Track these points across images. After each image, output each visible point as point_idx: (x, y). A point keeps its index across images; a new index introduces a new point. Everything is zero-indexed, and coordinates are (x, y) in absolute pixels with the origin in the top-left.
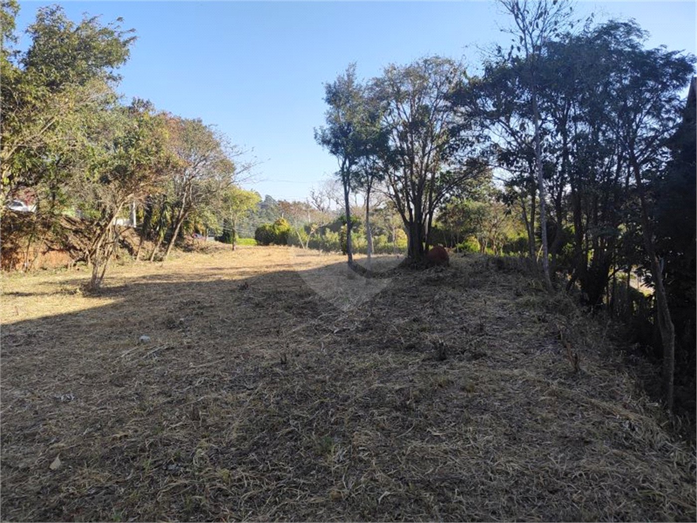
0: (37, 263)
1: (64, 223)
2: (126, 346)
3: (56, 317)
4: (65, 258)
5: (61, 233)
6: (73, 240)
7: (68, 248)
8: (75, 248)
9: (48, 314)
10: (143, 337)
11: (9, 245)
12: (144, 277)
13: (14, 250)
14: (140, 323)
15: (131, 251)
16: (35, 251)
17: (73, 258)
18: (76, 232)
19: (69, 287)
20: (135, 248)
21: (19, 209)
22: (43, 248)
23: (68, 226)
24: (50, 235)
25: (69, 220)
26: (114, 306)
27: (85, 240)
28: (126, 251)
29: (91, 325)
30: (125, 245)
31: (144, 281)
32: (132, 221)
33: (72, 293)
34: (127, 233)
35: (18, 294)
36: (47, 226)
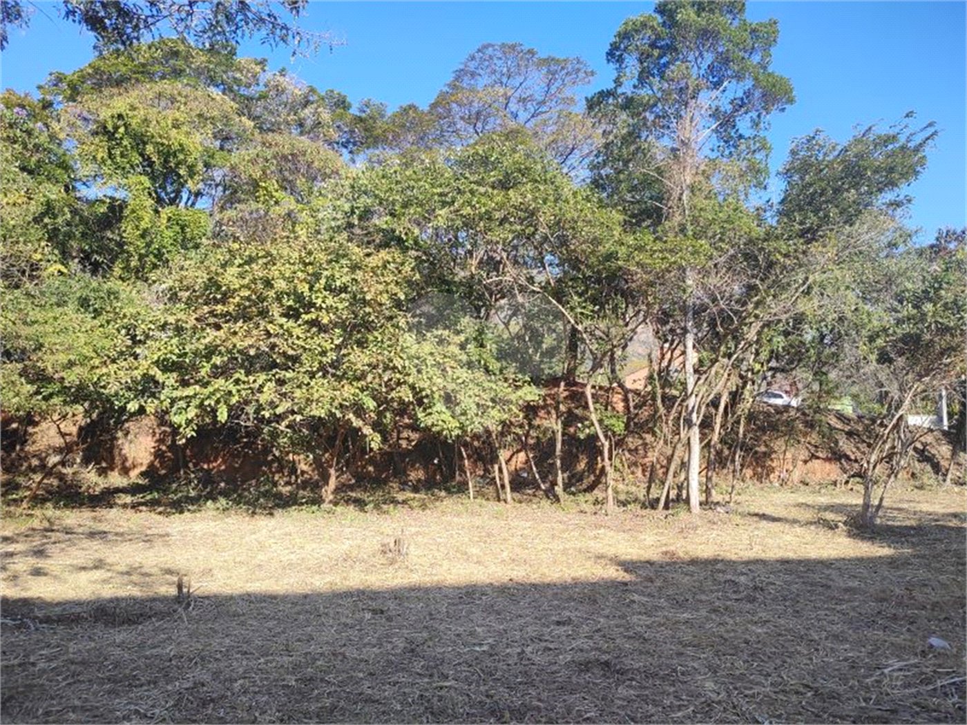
0: (796, 476)
1: (834, 422)
2: (899, 651)
3: (800, 562)
4: (832, 471)
5: (829, 435)
6: (846, 446)
7: (837, 456)
8: (848, 458)
9: (791, 555)
10: (934, 641)
11: (763, 449)
12: (955, 515)
13: (767, 455)
14: (935, 605)
15: (936, 468)
16: (794, 460)
17: (845, 471)
18: (850, 434)
19: (830, 516)
20: (944, 463)
21: (779, 402)
22: (804, 454)
23: (839, 426)
24: (814, 438)
25: (841, 417)
26: (892, 562)
27: (863, 447)
28: (929, 468)
29: (847, 590)
30: (924, 456)
31: (954, 523)
32: (941, 420)
33: (832, 527)
34: (929, 439)
35: (763, 517)
36: (810, 425)
